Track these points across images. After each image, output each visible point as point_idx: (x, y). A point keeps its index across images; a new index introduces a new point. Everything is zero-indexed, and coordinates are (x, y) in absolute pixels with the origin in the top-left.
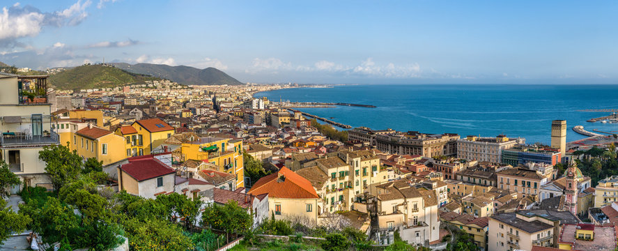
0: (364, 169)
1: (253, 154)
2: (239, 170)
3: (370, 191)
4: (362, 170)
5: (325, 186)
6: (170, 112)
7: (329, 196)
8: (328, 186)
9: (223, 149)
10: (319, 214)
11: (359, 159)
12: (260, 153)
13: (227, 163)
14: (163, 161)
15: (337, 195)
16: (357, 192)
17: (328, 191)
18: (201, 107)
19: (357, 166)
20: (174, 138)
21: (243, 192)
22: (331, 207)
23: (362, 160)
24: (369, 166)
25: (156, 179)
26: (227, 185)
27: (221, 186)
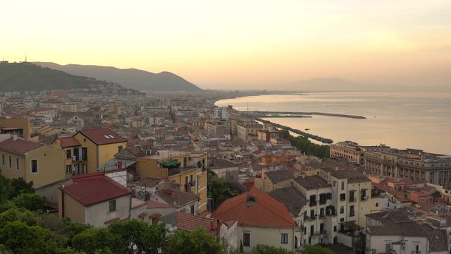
0: (352, 193)
1: (216, 171)
2: (201, 189)
3: (357, 220)
4: (349, 193)
5: (302, 211)
6: (117, 121)
7: (307, 225)
8: (306, 212)
9: (185, 164)
10: (296, 247)
11: (346, 181)
12: (224, 170)
13: (189, 180)
14: (116, 180)
15: (317, 224)
16: (342, 220)
17: (306, 218)
18: (155, 116)
19: (343, 189)
20: (126, 152)
21: (208, 216)
22: (310, 239)
23: (348, 183)
24: (357, 189)
25: (108, 203)
26: (188, 208)
27: (182, 208)
